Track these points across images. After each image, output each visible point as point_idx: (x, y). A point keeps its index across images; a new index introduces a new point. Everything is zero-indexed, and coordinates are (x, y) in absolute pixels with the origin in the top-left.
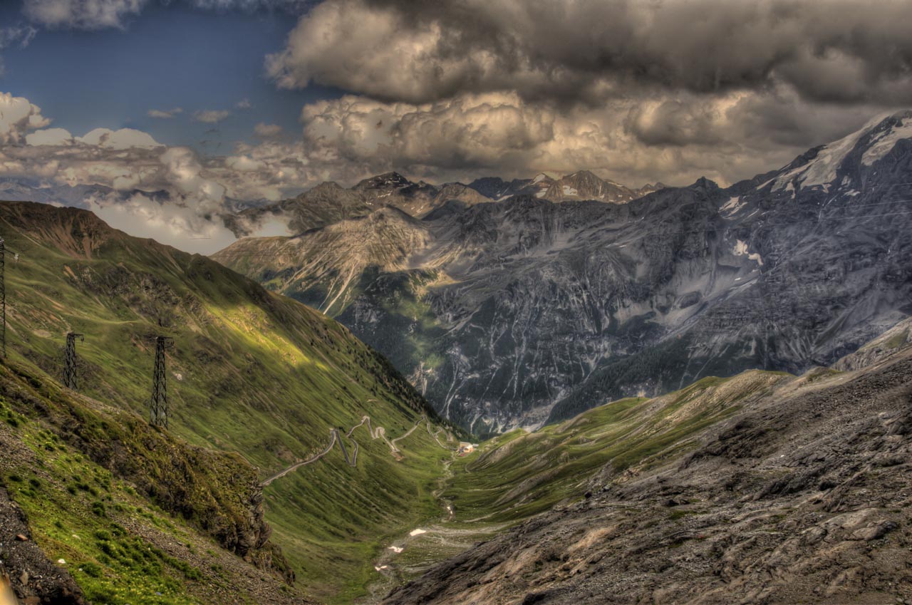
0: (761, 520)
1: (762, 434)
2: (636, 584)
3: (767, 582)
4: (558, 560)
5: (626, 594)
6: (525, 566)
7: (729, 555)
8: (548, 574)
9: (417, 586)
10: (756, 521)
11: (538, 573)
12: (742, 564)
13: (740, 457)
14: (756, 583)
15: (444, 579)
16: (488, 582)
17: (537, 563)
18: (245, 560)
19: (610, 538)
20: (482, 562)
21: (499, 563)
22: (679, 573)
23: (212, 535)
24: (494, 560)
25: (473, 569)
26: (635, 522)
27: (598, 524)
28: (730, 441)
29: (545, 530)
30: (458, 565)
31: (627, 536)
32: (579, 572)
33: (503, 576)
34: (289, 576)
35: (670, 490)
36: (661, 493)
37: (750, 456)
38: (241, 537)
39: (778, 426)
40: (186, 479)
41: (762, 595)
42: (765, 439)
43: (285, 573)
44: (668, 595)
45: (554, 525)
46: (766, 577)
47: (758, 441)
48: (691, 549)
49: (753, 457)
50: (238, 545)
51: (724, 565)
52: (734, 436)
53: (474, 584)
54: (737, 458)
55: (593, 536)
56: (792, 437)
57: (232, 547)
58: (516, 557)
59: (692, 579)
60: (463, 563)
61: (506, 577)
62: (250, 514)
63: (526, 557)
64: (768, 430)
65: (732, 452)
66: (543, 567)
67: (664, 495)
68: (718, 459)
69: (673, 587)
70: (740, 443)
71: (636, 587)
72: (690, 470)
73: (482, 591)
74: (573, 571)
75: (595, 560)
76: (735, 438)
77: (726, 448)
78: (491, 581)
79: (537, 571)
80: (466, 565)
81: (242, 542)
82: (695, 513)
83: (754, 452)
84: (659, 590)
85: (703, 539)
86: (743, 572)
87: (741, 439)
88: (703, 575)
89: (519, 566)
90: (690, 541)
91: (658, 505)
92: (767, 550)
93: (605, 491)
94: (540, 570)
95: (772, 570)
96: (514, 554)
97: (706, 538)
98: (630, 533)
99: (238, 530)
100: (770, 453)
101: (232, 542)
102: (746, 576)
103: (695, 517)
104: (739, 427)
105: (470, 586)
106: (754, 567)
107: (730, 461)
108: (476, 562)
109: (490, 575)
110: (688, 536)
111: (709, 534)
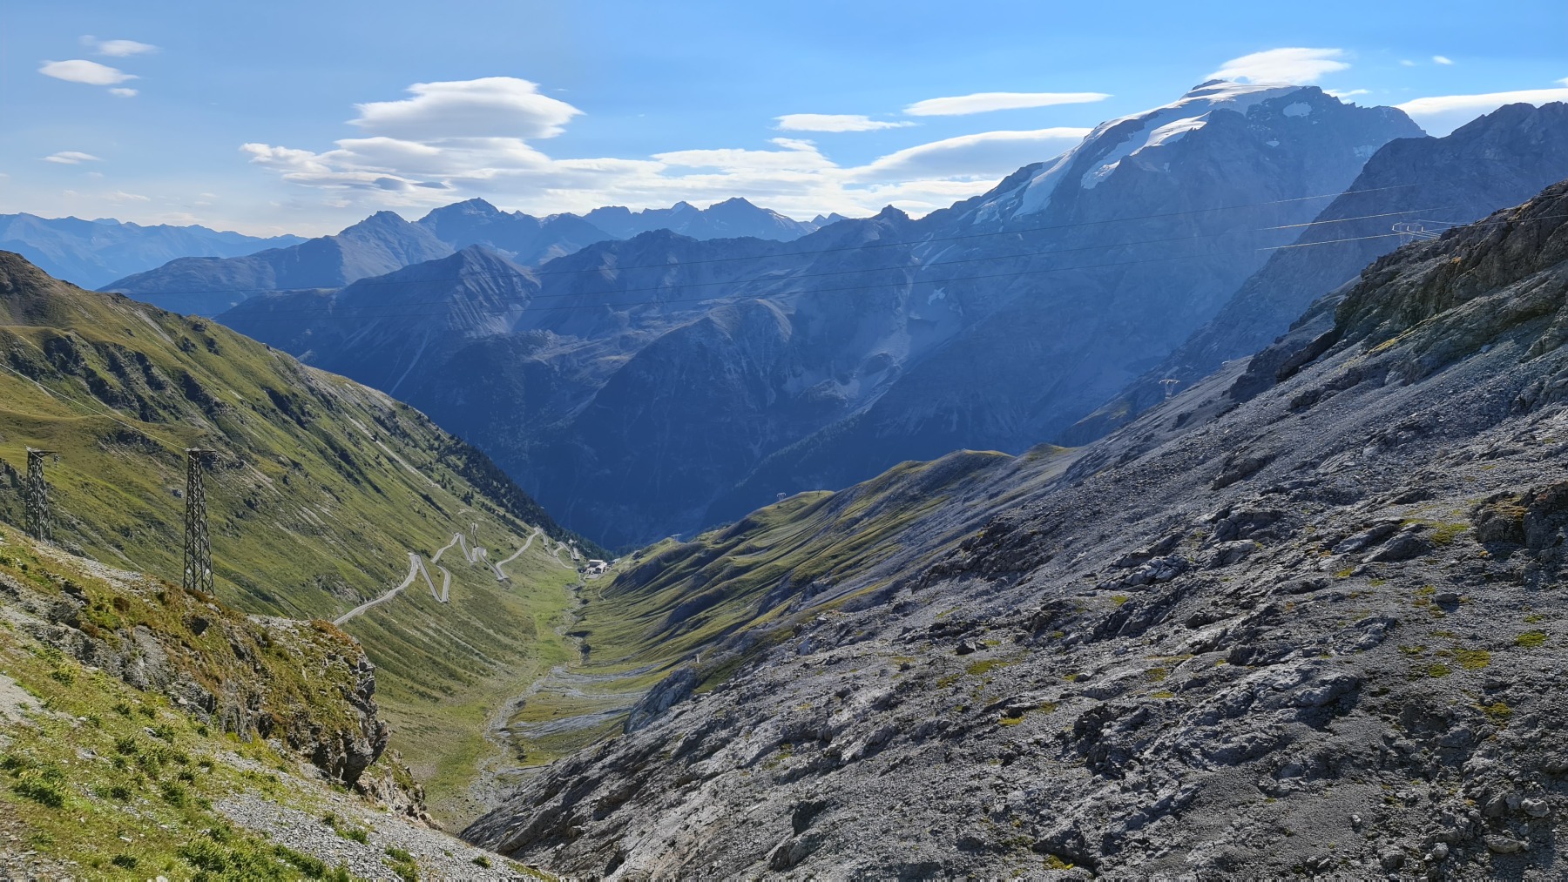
16: (711, 775)
17: (781, 743)
19: (889, 704)
20: (693, 743)
21: (724, 744)
23: (307, 756)
24: (712, 738)
28: (983, 550)
32: (854, 758)
33: (734, 765)
34: (416, 795)
38: (351, 752)
39: (1046, 528)
42: (1029, 546)
43: (411, 792)
47: (1021, 549)
50: (348, 765)
53: (689, 779)
56: (1067, 541)
57: (338, 770)
58: (748, 735)
62: (360, 715)
63: (763, 735)
64: (1032, 534)
70: (997, 552)
72: (932, 590)
73: (706, 790)
74: (847, 755)
76: (990, 546)
78: (717, 773)
81: (353, 759)
83: (1018, 564)
87: (997, 546)
89: (755, 750)
90: (1032, 713)
96: (743, 732)
99: (347, 744)
100: (1039, 564)
101: (338, 763)
102: (1146, 767)
105: (683, 781)
110: (1028, 704)
111: (1055, 699)
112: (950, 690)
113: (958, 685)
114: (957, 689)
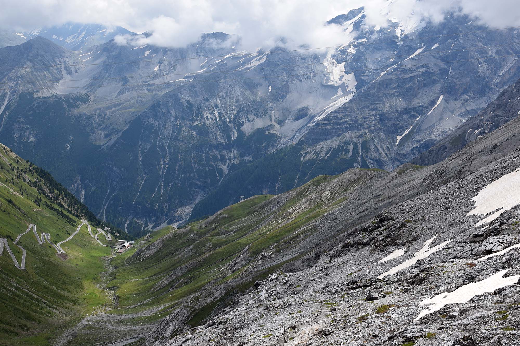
1: (403, 225)
13: (387, 245)
19: (325, 334)
28: (376, 232)
37: (396, 244)
39: (417, 217)
42: (407, 229)
47: (401, 231)
49: (399, 245)
52: (378, 227)
54: (384, 246)
56: (430, 226)
64: (408, 222)
65: (379, 242)
68: (368, 248)
70: (385, 233)
72: (344, 258)
76: (379, 229)
77: (374, 238)
83: (399, 241)
87: (385, 230)
93: (272, 280)
104: (381, 221)
107: (378, 249)
110: (418, 334)
111: (436, 331)
112: (365, 324)
113: (370, 321)
114: (369, 323)
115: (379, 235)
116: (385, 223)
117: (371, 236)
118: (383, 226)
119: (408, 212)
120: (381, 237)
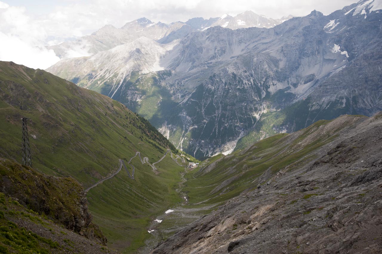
0: (352, 197)
1: (350, 150)
2: (287, 234)
3: (357, 230)
4: (246, 223)
5: (282, 240)
6: (228, 227)
7: (336, 217)
8: (240, 231)
9: (172, 240)
10: (349, 198)
11: (235, 230)
12: (343, 221)
14: (351, 230)
15: (186, 236)
16: (209, 237)
17: (234, 225)
18: (80, 234)
19: (272, 210)
20: (205, 226)
21: (214, 226)
22: (310, 227)
23: (61, 222)
24: (211, 225)
25: (201, 230)
26: (285, 201)
27: (266, 203)
28: (334, 154)
29: (237, 208)
30: (192, 228)
31: (281, 209)
32: (257, 229)
33: (217, 233)
34: (103, 240)
35: (303, 183)
36: (298, 185)
37: (345, 162)
38: (77, 222)
39: (360, 145)
40: (45, 193)
41: (354, 237)
42: (352, 153)
43: (102, 239)
44: (304, 239)
45: (242, 205)
46: (356, 227)
47: (349, 154)
48: (315, 215)
49: (347, 163)
50: (76, 226)
51: (334, 222)
52: (336, 152)
53: (202, 238)
54: (338, 163)
55: (263, 210)
56: (367, 151)
57: (73, 227)
58: (223, 223)
59: (317, 230)
60: (195, 227)
61: (218, 233)
62: (81, 210)
63: (229, 223)
64: (354, 148)
65: (335, 161)
66: (238, 227)
67: (300, 186)
68: (328, 164)
69: (307, 235)
70: (339, 155)
71: (288, 235)
72: (313, 171)
73: (206, 241)
74: (254, 229)
75: (265, 222)
76: (336, 153)
77: (332, 158)
78: (210, 236)
79: (234, 229)
80: (197, 228)
81: (78, 224)
82: (317, 195)
83: (346, 160)
84: (300, 237)
85: (321, 209)
86: (344, 225)
87: (339, 153)
88: (322, 228)
89: (225, 228)
90: (315, 210)
91: (297, 191)
92: (356, 213)
93: (268, 184)
94: (236, 229)
95: (359, 223)
96: (222, 222)
97: (323, 208)
98: (283, 207)
99: (75, 219)
100: (356, 160)
101: (72, 225)
102: (345, 227)
103: (317, 197)
104: (338, 147)
105: (199, 239)
106: (350, 222)
107: (334, 166)
108: (202, 227)
109: (210, 232)
110: (314, 207)
111: (325, 206)
112: (294, 204)
114: (296, 204)
115: (336, 156)
116: (340, 149)
117: (330, 157)
118: (338, 151)
119: (356, 142)
120: (336, 158)
